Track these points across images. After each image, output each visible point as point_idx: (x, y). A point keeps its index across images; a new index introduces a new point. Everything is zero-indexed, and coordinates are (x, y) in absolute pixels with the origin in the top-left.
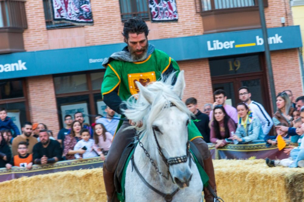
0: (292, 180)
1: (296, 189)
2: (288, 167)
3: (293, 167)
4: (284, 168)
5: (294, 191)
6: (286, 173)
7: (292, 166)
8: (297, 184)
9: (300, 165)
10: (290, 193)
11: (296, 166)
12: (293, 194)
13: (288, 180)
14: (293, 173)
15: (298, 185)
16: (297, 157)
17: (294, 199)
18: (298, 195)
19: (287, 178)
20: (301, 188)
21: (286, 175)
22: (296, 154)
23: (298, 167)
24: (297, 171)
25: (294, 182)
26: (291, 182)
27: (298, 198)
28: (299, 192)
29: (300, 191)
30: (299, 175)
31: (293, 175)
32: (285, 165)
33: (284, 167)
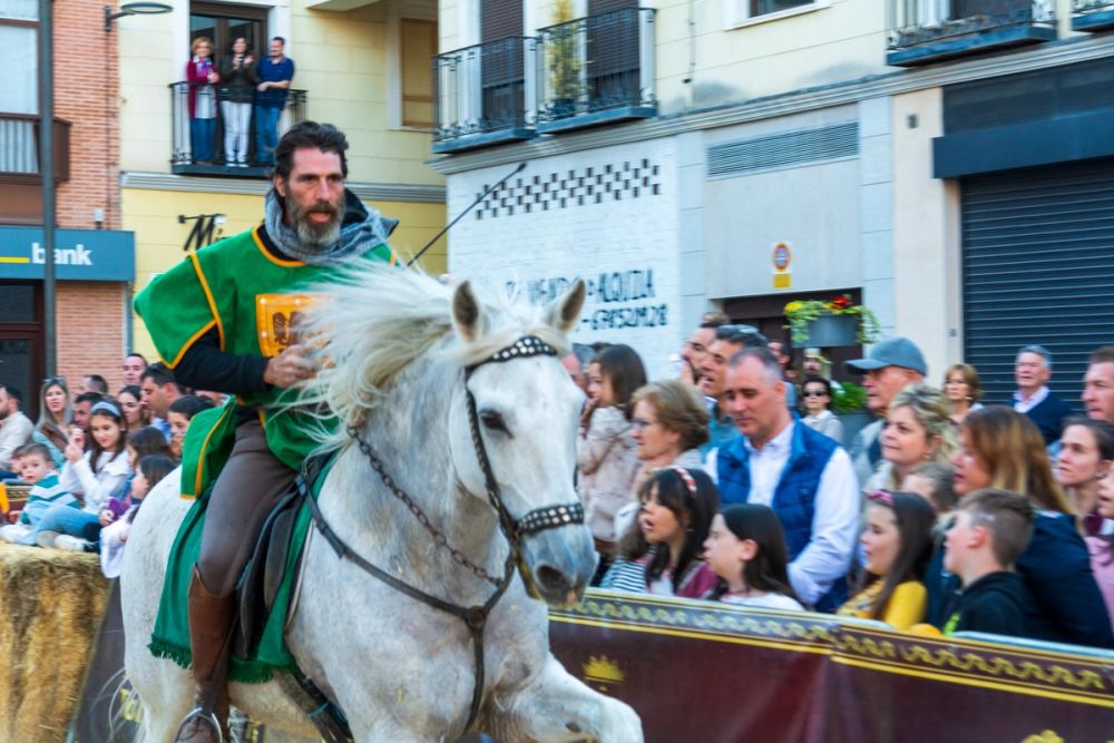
0: (17, 574)
1: (23, 594)
2: (16, 543)
3: (26, 544)
4: (8, 545)
5: (17, 598)
6: (7, 555)
7: (25, 541)
8: (26, 581)
9: (40, 542)
10: (9, 600)
11: (32, 542)
12: (16, 605)
13: (9, 573)
14: (23, 557)
15: (27, 585)
16: (40, 523)
17: (16, 615)
18: (25, 606)
19: (8, 566)
20: (35, 593)
21: (8, 561)
22: (39, 516)
23: (35, 545)
24: (31, 555)
25: (22, 578)
26: (14, 578)
27: (25, 614)
28: (28, 601)
29: (32, 598)
30: (35, 563)
31: (22, 561)
32: (10, 538)
33: (8, 542)
